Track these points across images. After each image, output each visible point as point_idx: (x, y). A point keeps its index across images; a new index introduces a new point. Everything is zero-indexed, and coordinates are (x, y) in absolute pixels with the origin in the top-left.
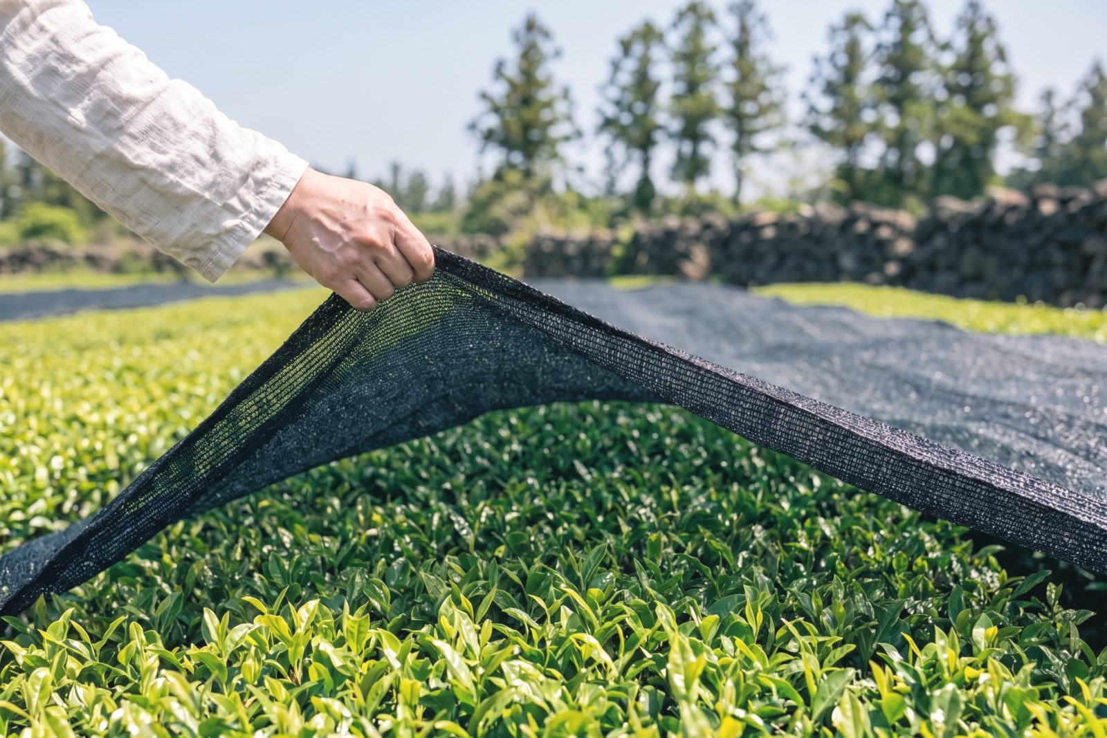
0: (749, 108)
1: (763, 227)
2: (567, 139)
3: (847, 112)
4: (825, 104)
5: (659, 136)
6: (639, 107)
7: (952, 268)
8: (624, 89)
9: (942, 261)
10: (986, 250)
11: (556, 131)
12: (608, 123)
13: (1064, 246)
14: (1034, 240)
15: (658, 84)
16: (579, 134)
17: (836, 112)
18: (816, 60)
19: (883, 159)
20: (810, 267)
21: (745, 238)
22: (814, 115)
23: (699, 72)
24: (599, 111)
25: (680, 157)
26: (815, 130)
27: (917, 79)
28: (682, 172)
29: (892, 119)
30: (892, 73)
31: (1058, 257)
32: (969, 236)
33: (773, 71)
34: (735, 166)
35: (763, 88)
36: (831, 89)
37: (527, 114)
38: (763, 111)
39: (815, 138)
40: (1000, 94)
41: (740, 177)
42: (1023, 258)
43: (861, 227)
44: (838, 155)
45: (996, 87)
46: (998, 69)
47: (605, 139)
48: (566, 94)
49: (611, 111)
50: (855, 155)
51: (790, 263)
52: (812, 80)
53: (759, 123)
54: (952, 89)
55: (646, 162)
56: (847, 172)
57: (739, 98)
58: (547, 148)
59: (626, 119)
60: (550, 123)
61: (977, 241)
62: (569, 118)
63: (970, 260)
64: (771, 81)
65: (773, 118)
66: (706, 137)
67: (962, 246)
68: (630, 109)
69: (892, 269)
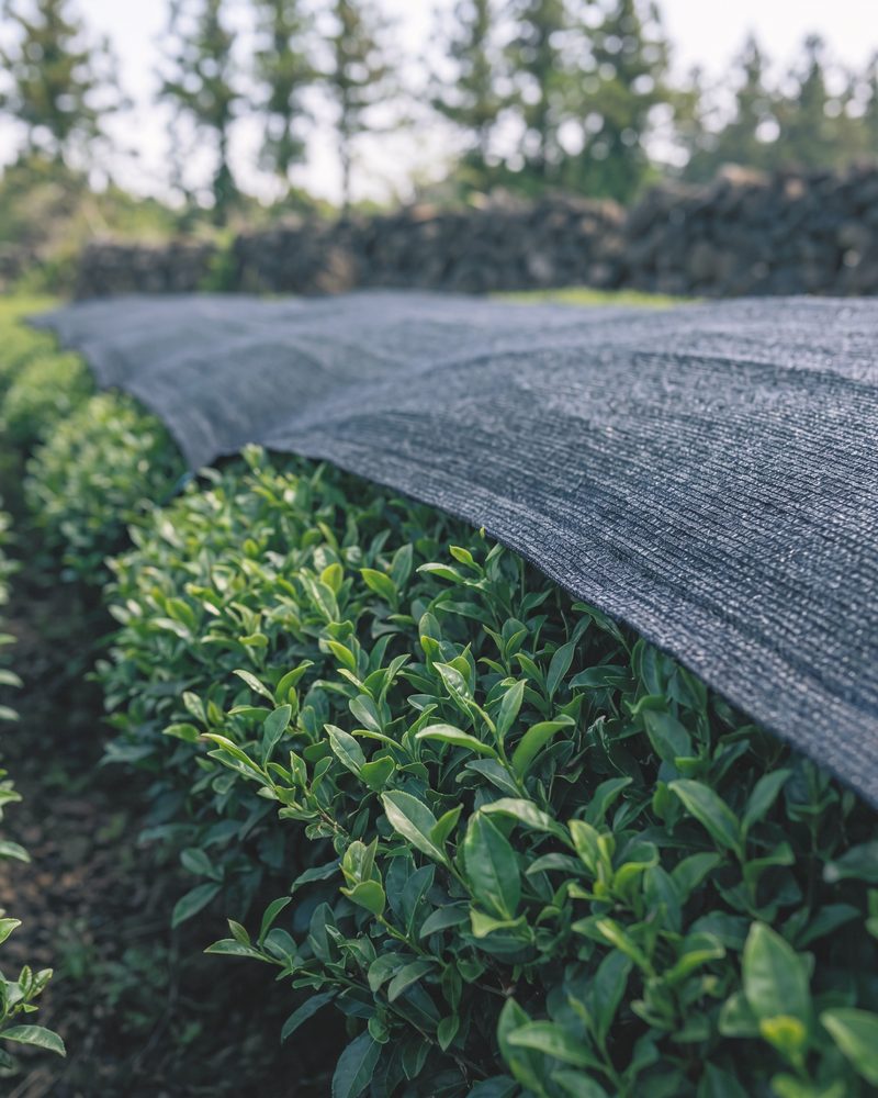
0: (356, 72)
1: (422, 223)
2: (112, 109)
3: (476, 82)
4: (450, 70)
5: (237, 107)
6: (210, 68)
7: (676, 268)
8: (188, 41)
9: (664, 261)
10: (719, 245)
11: (98, 99)
12: (171, 89)
13: (817, 237)
14: (780, 230)
15: (234, 36)
16: (129, 103)
17: (463, 83)
18: (437, 12)
19: (521, 143)
20: (490, 275)
21: (400, 241)
22: (435, 86)
23: (288, 21)
24: (156, 71)
25: (269, 139)
26: (438, 105)
27: (558, 40)
28: (272, 159)
29: (531, 92)
30: (530, 32)
31: (809, 249)
32: (699, 227)
33: (384, 24)
34: (340, 150)
35: (371, 45)
36: (456, 51)
37: (55, 72)
38: (375, 76)
39: (439, 115)
40: (655, 64)
41: (347, 164)
42: (767, 253)
43: (558, 220)
44: (466, 139)
45: (649, 56)
46: (650, 32)
47: (167, 110)
48: (106, 46)
49: (172, 72)
50: (486, 138)
51: (462, 271)
52: (432, 38)
53: (370, 92)
54: (601, 55)
55: (223, 145)
56: (474, 160)
57: (343, 58)
58: (85, 122)
59: (193, 84)
60: (86, 87)
61: (709, 235)
62: (113, 80)
63: (700, 258)
64: (381, 37)
65: (387, 83)
66: (300, 111)
67: (691, 240)
68: (197, 69)
69: (600, 273)
